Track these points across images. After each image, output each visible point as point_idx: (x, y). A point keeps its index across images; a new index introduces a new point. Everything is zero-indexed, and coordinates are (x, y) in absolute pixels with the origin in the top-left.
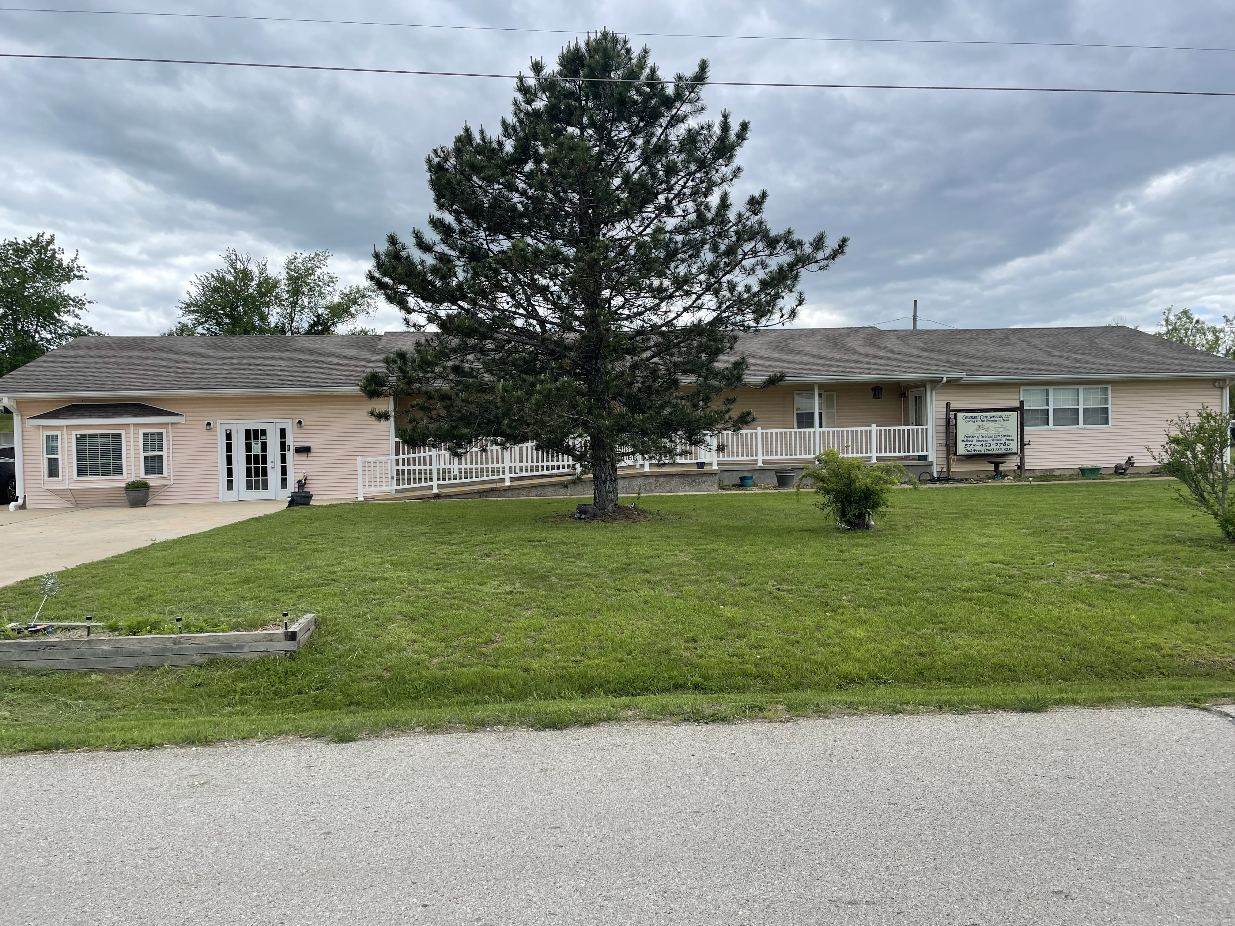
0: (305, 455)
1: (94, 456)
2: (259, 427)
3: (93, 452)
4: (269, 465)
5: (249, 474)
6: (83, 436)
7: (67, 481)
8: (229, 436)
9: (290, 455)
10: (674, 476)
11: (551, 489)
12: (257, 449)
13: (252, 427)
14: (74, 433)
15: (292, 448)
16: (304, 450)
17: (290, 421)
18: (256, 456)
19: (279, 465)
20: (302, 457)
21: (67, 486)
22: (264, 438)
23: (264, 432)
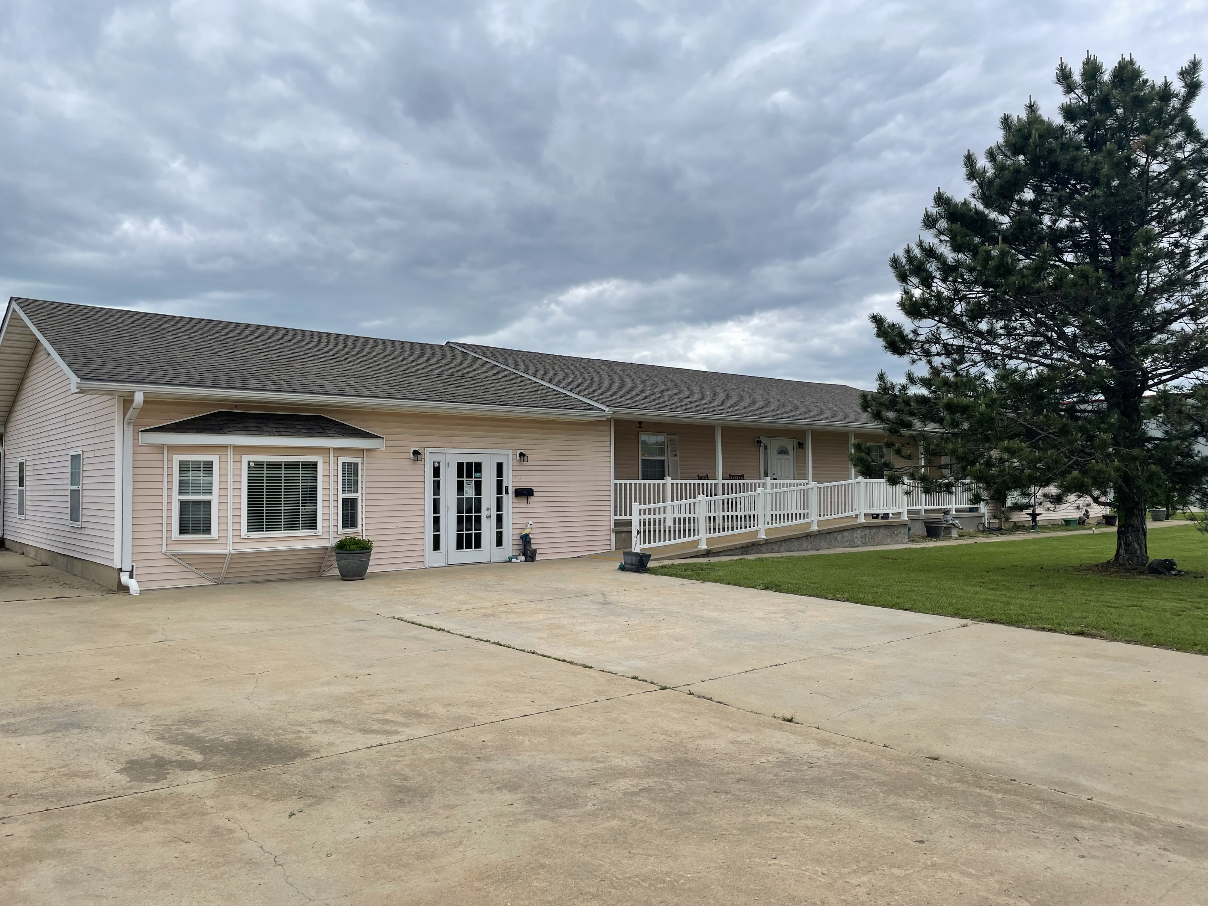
0: (524, 499)
1: (274, 499)
2: (473, 459)
3: (274, 492)
4: (484, 514)
5: (460, 527)
6: (259, 465)
7: (230, 540)
8: (437, 472)
9: (508, 500)
10: (881, 527)
11: (796, 543)
12: (469, 492)
13: (466, 459)
14: (245, 459)
15: (511, 491)
16: (524, 493)
17: (510, 452)
18: (469, 500)
19: (494, 513)
20: (522, 503)
21: (230, 548)
22: (478, 475)
23: (478, 466)
